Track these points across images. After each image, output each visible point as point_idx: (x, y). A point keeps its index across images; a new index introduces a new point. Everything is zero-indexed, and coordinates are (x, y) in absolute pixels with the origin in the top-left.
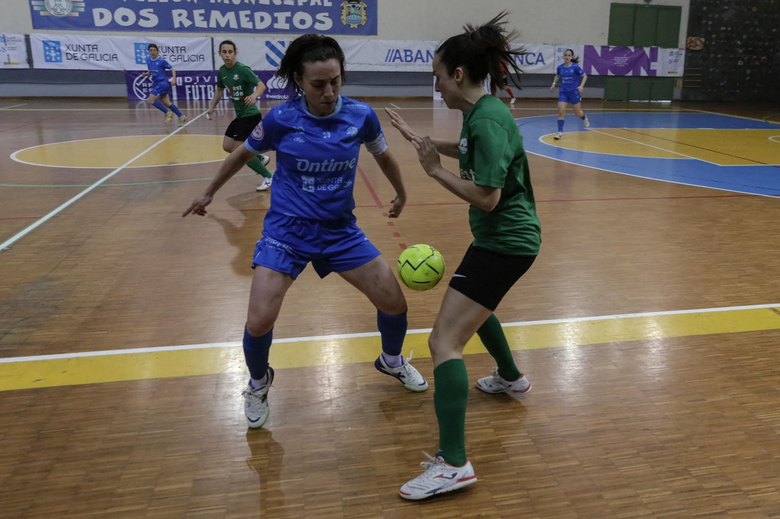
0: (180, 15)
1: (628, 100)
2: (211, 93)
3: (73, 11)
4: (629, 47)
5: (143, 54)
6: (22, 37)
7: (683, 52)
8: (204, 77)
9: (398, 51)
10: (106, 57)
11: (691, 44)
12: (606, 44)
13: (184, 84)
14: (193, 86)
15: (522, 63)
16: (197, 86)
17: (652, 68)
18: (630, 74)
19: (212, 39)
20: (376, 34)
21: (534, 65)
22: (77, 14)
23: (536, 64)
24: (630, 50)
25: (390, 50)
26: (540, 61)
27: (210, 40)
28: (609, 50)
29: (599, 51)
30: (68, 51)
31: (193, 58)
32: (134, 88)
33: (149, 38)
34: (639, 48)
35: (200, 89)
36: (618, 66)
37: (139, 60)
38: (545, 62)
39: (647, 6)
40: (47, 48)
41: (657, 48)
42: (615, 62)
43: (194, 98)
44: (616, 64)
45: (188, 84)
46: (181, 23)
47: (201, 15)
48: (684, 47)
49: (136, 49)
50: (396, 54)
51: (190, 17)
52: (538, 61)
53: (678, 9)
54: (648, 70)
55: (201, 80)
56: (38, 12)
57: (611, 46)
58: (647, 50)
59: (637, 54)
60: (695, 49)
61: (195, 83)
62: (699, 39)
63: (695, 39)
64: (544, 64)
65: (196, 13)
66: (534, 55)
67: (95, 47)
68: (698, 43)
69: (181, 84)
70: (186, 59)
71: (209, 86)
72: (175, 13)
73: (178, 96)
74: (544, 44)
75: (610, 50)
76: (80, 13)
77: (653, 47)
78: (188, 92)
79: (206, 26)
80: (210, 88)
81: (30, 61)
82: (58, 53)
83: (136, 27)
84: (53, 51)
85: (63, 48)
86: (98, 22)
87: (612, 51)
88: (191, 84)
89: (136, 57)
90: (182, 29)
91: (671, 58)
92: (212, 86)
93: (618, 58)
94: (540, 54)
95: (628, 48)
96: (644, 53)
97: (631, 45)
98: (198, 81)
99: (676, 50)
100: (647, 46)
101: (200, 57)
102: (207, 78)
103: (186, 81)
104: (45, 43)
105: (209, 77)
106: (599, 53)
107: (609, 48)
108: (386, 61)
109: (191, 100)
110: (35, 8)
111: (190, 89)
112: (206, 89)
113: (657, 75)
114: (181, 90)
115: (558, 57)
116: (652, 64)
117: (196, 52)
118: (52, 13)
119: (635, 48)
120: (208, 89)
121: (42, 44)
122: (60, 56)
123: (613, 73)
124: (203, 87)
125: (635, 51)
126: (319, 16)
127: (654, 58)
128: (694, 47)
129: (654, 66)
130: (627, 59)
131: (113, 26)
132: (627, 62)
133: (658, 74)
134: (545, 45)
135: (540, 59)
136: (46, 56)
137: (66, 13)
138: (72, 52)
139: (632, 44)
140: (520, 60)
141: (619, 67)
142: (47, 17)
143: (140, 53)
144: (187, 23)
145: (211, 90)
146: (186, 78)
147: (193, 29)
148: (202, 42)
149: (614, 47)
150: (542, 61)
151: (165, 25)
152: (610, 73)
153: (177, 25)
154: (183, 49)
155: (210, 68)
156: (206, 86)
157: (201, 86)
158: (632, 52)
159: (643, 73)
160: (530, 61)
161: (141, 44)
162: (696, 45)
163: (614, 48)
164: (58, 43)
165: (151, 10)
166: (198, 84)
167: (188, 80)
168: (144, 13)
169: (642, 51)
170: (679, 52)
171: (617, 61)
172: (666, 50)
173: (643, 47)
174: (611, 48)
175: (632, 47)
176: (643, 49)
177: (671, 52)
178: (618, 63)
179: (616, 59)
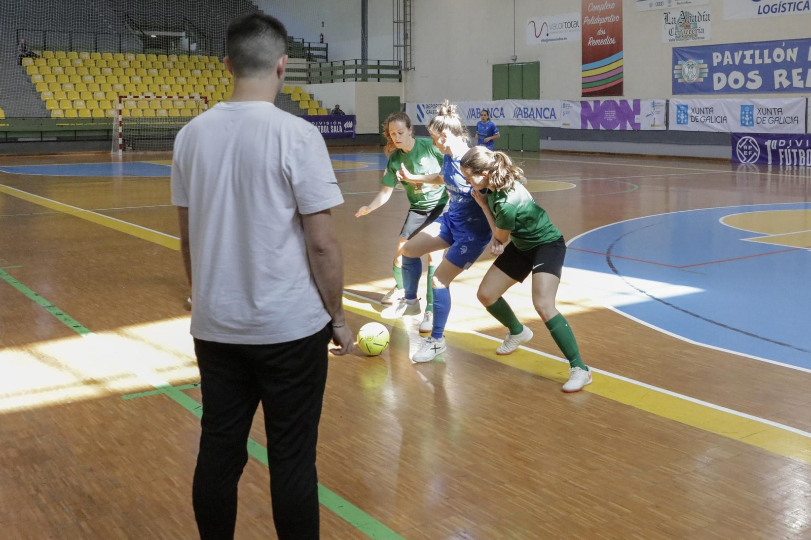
0: (780, 75)
2: (802, 159)
3: (700, 77)
5: (747, 116)
6: (664, 102)
8: (796, 141)
10: (719, 119)
13: (778, 147)
14: (786, 150)
16: (789, 150)
19: (807, 99)
22: (702, 80)
27: (805, 100)
30: (693, 114)
31: (789, 120)
32: (738, 151)
33: (753, 100)
35: (792, 153)
37: (743, 122)
40: (679, 111)
43: (787, 164)
45: (781, 148)
46: (781, 83)
47: (798, 74)
49: (742, 111)
51: (789, 77)
55: (794, 144)
56: (677, 79)
61: (788, 147)
65: (795, 72)
67: (711, 110)
69: (775, 148)
70: (782, 121)
71: (800, 151)
72: (777, 73)
73: (773, 161)
76: (704, 78)
78: (781, 157)
79: (802, 86)
80: (802, 153)
81: (667, 124)
82: (686, 116)
83: (744, 90)
84: (682, 114)
85: (689, 111)
86: (717, 86)
88: (784, 148)
89: (741, 119)
90: (782, 90)
92: (803, 151)
98: (790, 145)
101: (794, 119)
102: (799, 143)
103: (780, 145)
104: (678, 107)
105: (801, 141)
109: (784, 164)
110: (676, 77)
111: (783, 153)
112: (797, 153)
114: (775, 153)
117: (791, 114)
118: (686, 79)
120: (800, 154)
121: (676, 108)
122: (687, 118)
124: (794, 151)
131: (727, 90)
136: (678, 118)
137: (695, 79)
138: (695, 115)
142: (682, 83)
143: (745, 115)
144: (786, 84)
145: (802, 155)
146: (781, 141)
147: (791, 89)
148: (796, 104)
151: (768, 87)
153: (777, 86)
154: (780, 110)
155: (803, 132)
156: (798, 150)
157: (793, 150)
161: (746, 106)
164: (686, 107)
165: (757, 72)
166: (791, 148)
167: (782, 143)
168: (751, 75)
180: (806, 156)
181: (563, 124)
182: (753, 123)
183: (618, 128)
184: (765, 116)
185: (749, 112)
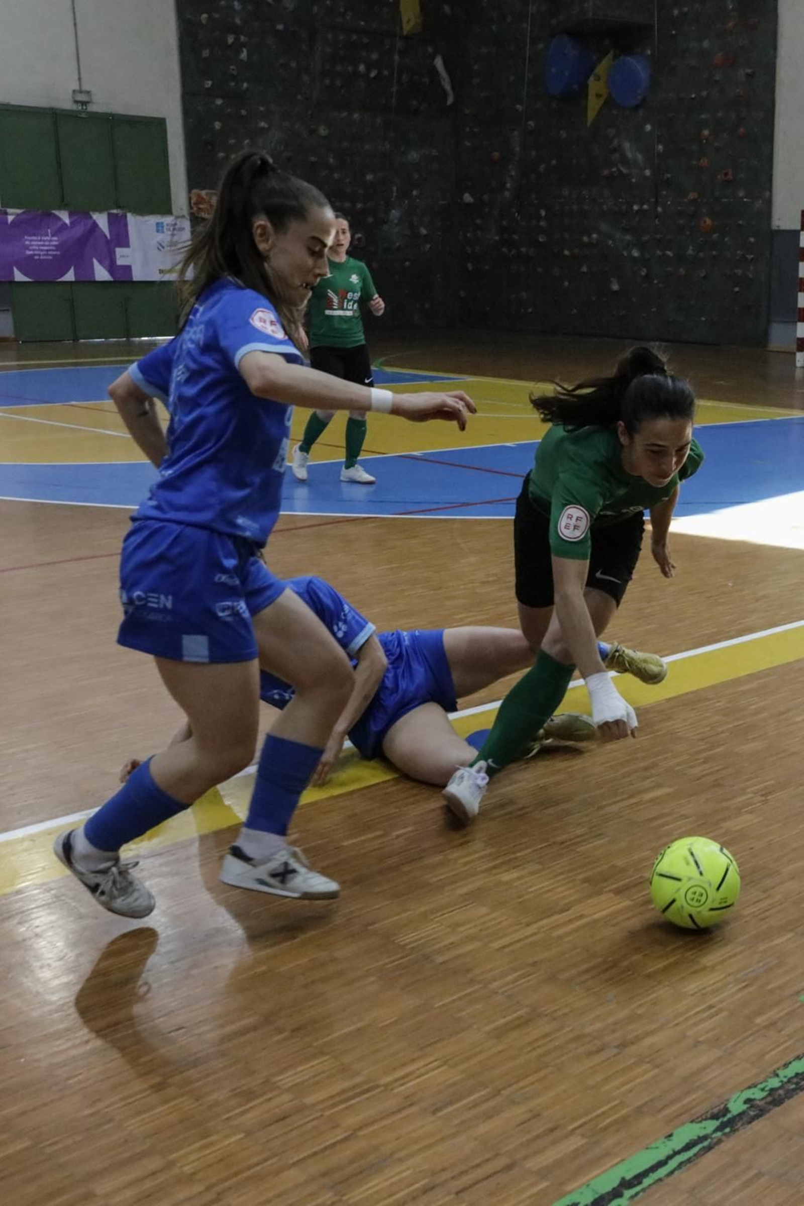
1: (76, 339)
4: (57, 213)
7: (187, 224)
11: (200, 206)
17: (120, 262)
18: (70, 276)
24: (59, 219)
28: (7, 219)
34: (81, 213)
36: (36, 257)
39: (83, 115)
41: (125, 215)
42: (27, 248)
44: (31, 252)
48: (185, 211)
53: (160, 124)
54: (112, 267)
57: (10, 211)
58: (101, 220)
59: (79, 231)
63: (207, 194)
75: (10, 218)
77: (115, 211)
87: (13, 222)
91: (160, 237)
93: (34, 238)
95: (55, 216)
96: (95, 225)
97: (59, 208)
99: (168, 220)
100: (100, 211)
113: (135, 279)
116: (119, 251)
119: (71, 215)
123: (26, 275)
125: (71, 223)
127: (121, 238)
129: (123, 256)
130: (55, 241)
132: (58, 247)
133: (138, 275)
139: (63, 206)
141: (39, 259)
149: (19, 211)
152: (19, 276)
158: (65, 224)
159: (101, 274)
163: (18, 215)
169: (90, 223)
170: (175, 224)
171: (33, 245)
172: (146, 218)
173: (91, 213)
174: (12, 214)
175: (62, 212)
176: (91, 217)
177: (158, 224)
178: (34, 250)
179: (27, 243)
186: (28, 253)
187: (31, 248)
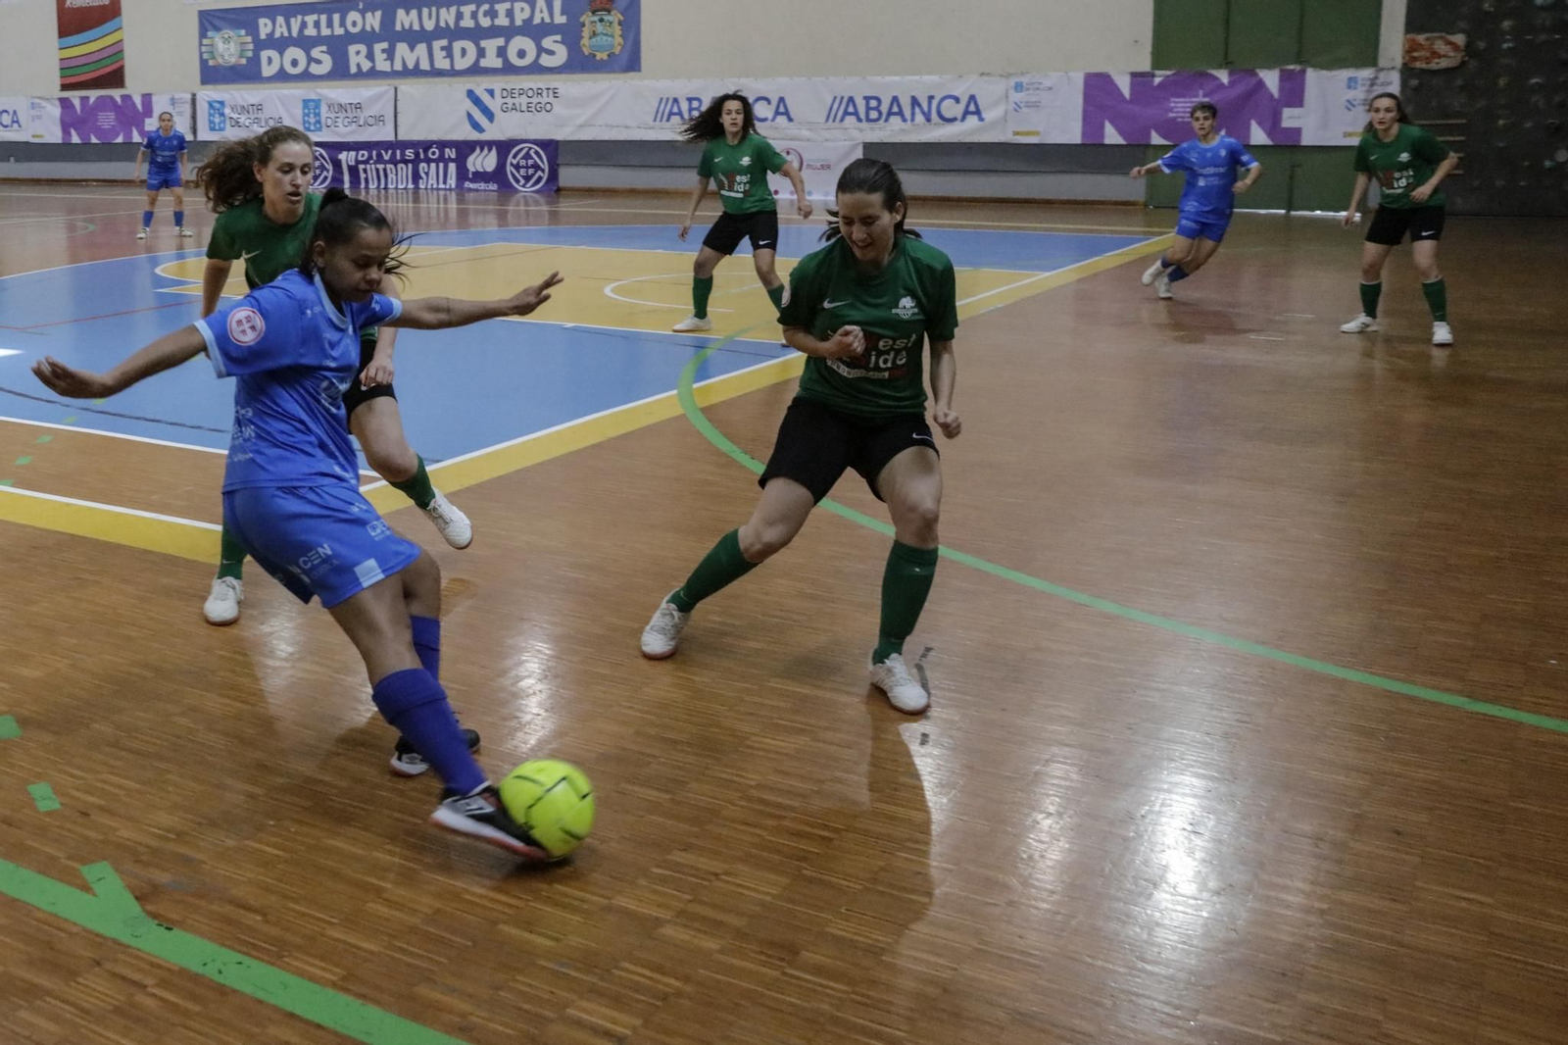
0: (358, 53)
2: (392, 178)
3: (241, 57)
4: (1214, 72)
5: (312, 116)
6: (188, 97)
7: (1395, 76)
8: (383, 152)
9: (676, 100)
11: (1416, 54)
12: (1145, 65)
13: (358, 162)
14: (368, 166)
15: (928, 120)
16: (373, 166)
17: (1286, 123)
19: (396, 89)
20: (639, 70)
21: (957, 123)
22: (244, 61)
23: (963, 118)
24: (1216, 78)
25: (662, 99)
26: (973, 113)
27: (393, 91)
28: (1152, 82)
29: (1124, 85)
30: (232, 115)
31: (371, 121)
33: (319, 91)
34: (1244, 71)
35: (377, 170)
36: (1179, 120)
37: (307, 125)
38: (984, 115)
40: (212, 111)
41: (1303, 72)
42: (1171, 110)
43: (371, 186)
44: (1174, 115)
45: (363, 162)
46: (358, 65)
47: (383, 51)
48: (1399, 62)
49: (304, 109)
50: (672, 107)
51: (370, 56)
52: (966, 113)
54: (1274, 130)
55: (379, 155)
56: (207, 61)
57: (1157, 72)
58: (1271, 79)
59: (1240, 89)
60: (1433, 66)
61: (371, 162)
62: (1441, 38)
64: (981, 119)
65: (378, 47)
66: (957, 100)
67: (259, 108)
68: (1441, 47)
69: (354, 163)
70: (361, 123)
71: (389, 166)
72: (352, 49)
73: (351, 182)
74: (982, 74)
75: (1157, 80)
76: (248, 59)
77: (1292, 67)
78: (363, 175)
79: (389, 70)
80: (391, 169)
81: (194, 131)
82: (222, 118)
83: (306, 76)
84: (217, 116)
85: (227, 111)
86: (267, 71)
87: (1160, 84)
88: (366, 162)
89: (304, 120)
90: (360, 75)
91: (1351, 94)
92: (392, 166)
93: (1182, 100)
94: (972, 98)
95: (1211, 75)
96: (1261, 84)
97: (1220, 67)
98: (375, 158)
99: (1367, 73)
100: (1269, 67)
101: (380, 119)
102: (387, 153)
103: (360, 158)
104: (210, 105)
105: (390, 152)
106: (1126, 92)
107: (1153, 76)
108: (655, 120)
109: (367, 187)
110: (205, 57)
111: (365, 171)
112: (385, 170)
113: (1303, 143)
114: (354, 171)
115: (1016, 103)
116: (1287, 112)
117: (374, 111)
118: (220, 61)
119: (1231, 74)
120: (389, 171)
121: (206, 106)
122: (224, 122)
123: (1165, 137)
124: (381, 167)
125: (1230, 82)
126: (547, 43)
127: (1294, 94)
128: (1428, 60)
129: (1290, 118)
131: (282, 76)
134: (985, 78)
135: (972, 108)
136: (210, 122)
137: (233, 60)
138: (235, 116)
139: (1226, 63)
140: (923, 113)
141: (1183, 122)
142: (214, 67)
143: (308, 115)
144: (366, 65)
146: (361, 152)
147: (373, 74)
148: (380, 96)
149: (1169, 73)
150: (978, 112)
151: (340, 71)
152: (1156, 140)
153: (353, 70)
154: (358, 107)
155: (391, 138)
156: (386, 166)
157: (378, 166)
158: (1223, 84)
159: (1258, 136)
160: (948, 115)
161: (310, 101)
162: (1435, 54)
163: (1168, 76)
164: (222, 103)
165: (324, 48)
166: (376, 163)
167: (363, 155)
168: (316, 53)
169: (1254, 81)
170: (1376, 78)
171: (1176, 107)
172: (1334, 73)
173: (1258, 71)
174: (1160, 76)
175: (1222, 71)
176: (1256, 75)
177: (1350, 79)
178: (1177, 112)
179: (1172, 105)
180: (397, 175)
181: (33, 136)
182: (321, 127)
183: (120, 140)
184: (338, 115)
185: (314, 109)
186: (1171, 115)
187: (1175, 110)
